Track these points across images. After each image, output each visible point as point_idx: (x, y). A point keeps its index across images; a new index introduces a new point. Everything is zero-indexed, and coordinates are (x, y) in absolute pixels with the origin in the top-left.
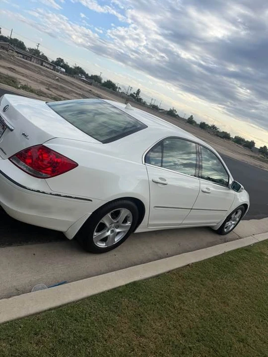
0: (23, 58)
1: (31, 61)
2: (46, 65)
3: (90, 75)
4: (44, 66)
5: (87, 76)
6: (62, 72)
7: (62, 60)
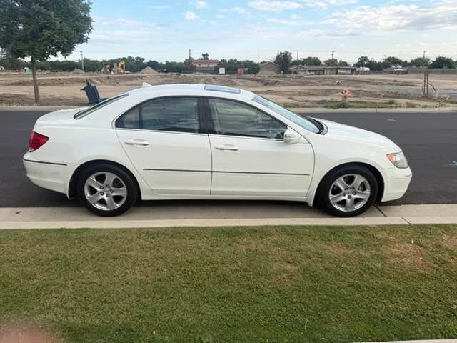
0: (316, 74)
1: (323, 74)
2: (342, 72)
3: (409, 61)
4: (340, 74)
5: (405, 64)
6: (365, 73)
7: (366, 57)
